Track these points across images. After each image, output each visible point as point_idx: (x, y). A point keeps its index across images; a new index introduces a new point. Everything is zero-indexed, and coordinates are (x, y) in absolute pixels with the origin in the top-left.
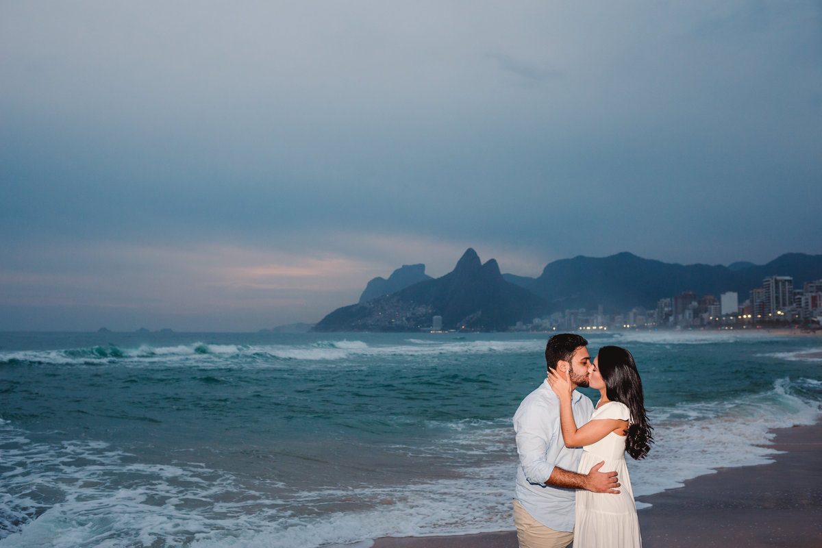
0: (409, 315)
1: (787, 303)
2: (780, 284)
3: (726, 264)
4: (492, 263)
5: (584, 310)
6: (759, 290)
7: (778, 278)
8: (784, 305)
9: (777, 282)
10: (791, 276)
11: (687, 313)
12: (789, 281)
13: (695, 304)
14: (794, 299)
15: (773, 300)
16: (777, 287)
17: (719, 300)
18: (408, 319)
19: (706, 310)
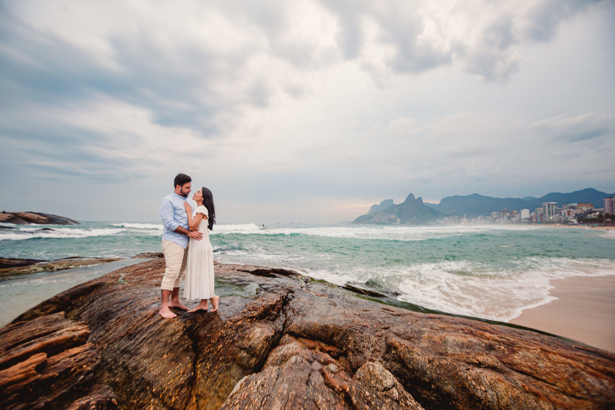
0: (387, 218)
1: (554, 213)
2: (551, 206)
3: (521, 198)
4: (420, 199)
5: (458, 217)
6: (540, 208)
7: (550, 203)
8: (553, 214)
9: (549, 205)
10: (556, 202)
11: (505, 218)
12: (555, 205)
13: (508, 214)
14: (558, 212)
15: (547, 212)
16: (549, 207)
17: (520, 212)
18: (387, 220)
19: (514, 217)
